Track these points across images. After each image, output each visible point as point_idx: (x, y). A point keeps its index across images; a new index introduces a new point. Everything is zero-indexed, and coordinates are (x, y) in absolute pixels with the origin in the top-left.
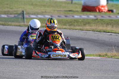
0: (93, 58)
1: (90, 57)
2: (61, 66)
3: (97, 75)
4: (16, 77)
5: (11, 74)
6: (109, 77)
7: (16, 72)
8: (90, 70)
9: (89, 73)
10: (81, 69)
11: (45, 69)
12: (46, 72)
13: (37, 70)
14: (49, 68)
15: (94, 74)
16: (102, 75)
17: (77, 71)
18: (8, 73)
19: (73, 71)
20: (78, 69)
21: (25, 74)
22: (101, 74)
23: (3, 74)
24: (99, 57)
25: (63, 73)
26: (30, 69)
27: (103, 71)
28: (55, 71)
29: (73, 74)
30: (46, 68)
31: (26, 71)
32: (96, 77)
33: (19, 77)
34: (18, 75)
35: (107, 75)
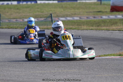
0: (112, 58)
1: (110, 57)
2: (78, 67)
3: (110, 75)
4: (29, 80)
5: (26, 77)
6: (121, 76)
7: (31, 75)
8: (105, 70)
9: (102, 73)
10: (96, 70)
11: (60, 71)
12: (60, 74)
13: (52, 72)
14: (65, 70)
15: (108, 73)
16: (115, 75)
17: (91, 72)
18: (23, 77)
19: (87, 72)
20: (93, 70)
21: (39, 76)
22: (114, 73)
23: (18, 78)
24: (118, 57)
25: (76, 75)
26: (46, 72)
27: (117, 71)
28: (69, 73)
29: (86, 75)
30: (62, 70)
31: (41, 73)
32: (108, 77)
33: (32, 80)
34: (32, 79)
35: (119, 75)
